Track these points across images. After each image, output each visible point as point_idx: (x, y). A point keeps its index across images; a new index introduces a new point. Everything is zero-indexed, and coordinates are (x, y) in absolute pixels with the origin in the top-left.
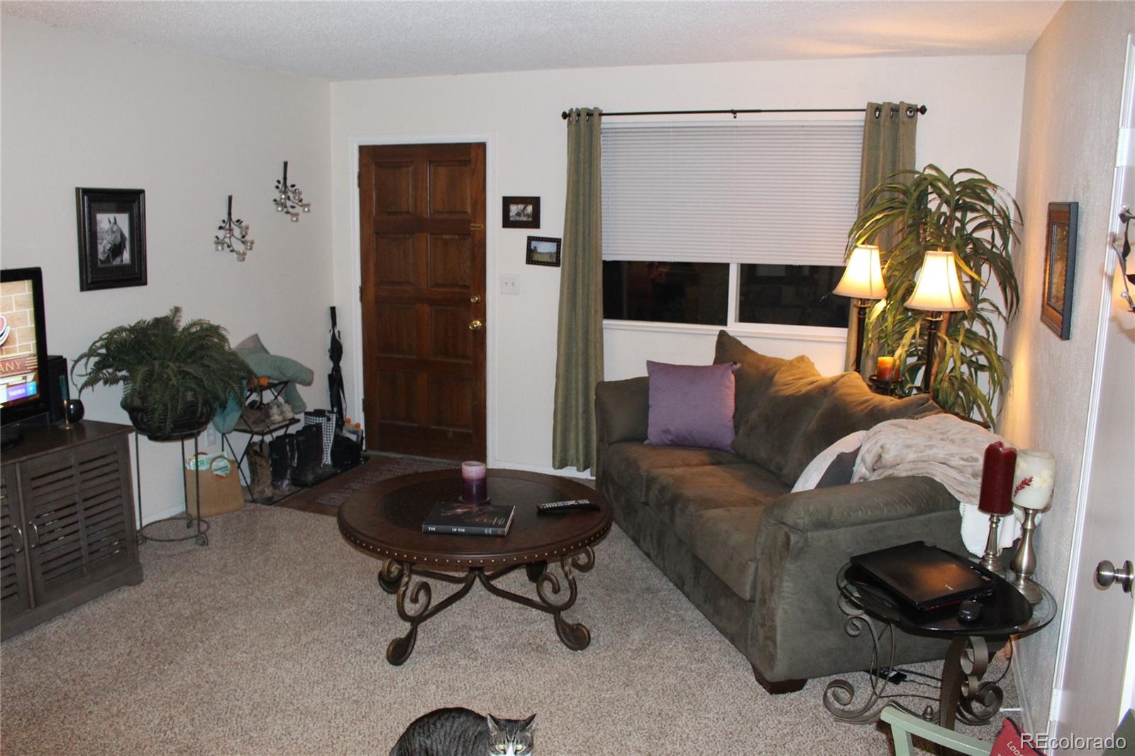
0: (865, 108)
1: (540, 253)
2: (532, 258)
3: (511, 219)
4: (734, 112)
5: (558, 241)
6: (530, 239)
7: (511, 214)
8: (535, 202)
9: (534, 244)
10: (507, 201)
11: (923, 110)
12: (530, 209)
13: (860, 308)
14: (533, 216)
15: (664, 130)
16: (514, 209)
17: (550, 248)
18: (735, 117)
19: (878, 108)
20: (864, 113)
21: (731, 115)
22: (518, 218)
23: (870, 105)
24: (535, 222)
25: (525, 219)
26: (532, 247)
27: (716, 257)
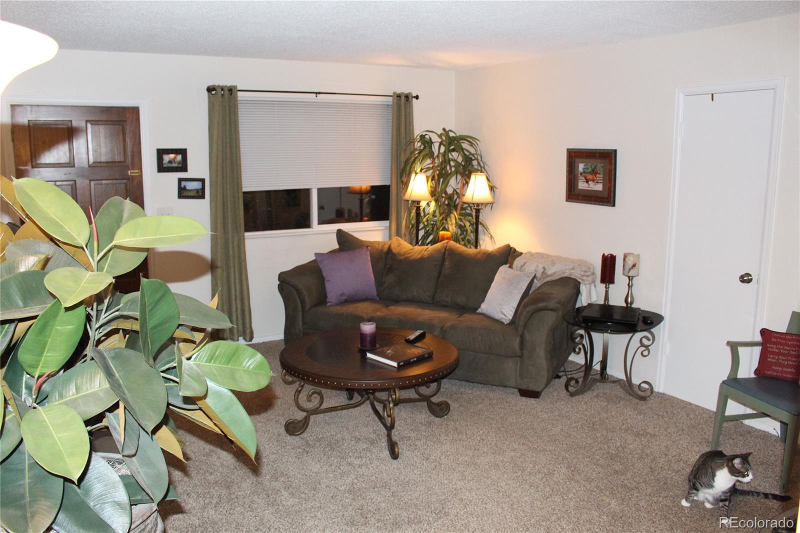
0: (392, 94)
1: (189, 190)
2: (183, 193)
3: (164, 166)
4: (316, 93)
5: (203, 181)
6: (180, 180)
7: (164, 162)
8: (183, 152)
9: (183, 184)
10: (161, 153)
11: (417, 97)
12: (179, 157)
13: (417, 207)
14: (182, 163)
15: (273, 103)
16: (167, 158)
17: (196, 185)
18: (317, 96)
19: (399, 96)
20: (391, 98)
21: (315, 95)
22: (169, 165)
23: (394, 93)
24: (183, 167)
25: (176, 165)
26: (182, 186)
27: (301, 185)
